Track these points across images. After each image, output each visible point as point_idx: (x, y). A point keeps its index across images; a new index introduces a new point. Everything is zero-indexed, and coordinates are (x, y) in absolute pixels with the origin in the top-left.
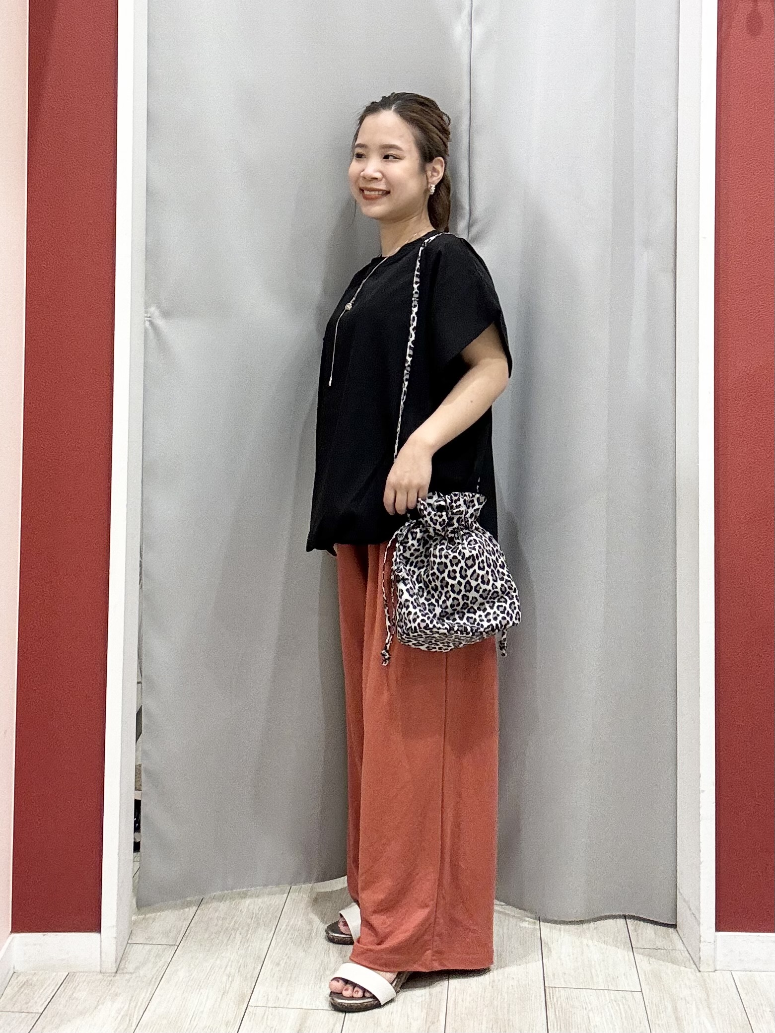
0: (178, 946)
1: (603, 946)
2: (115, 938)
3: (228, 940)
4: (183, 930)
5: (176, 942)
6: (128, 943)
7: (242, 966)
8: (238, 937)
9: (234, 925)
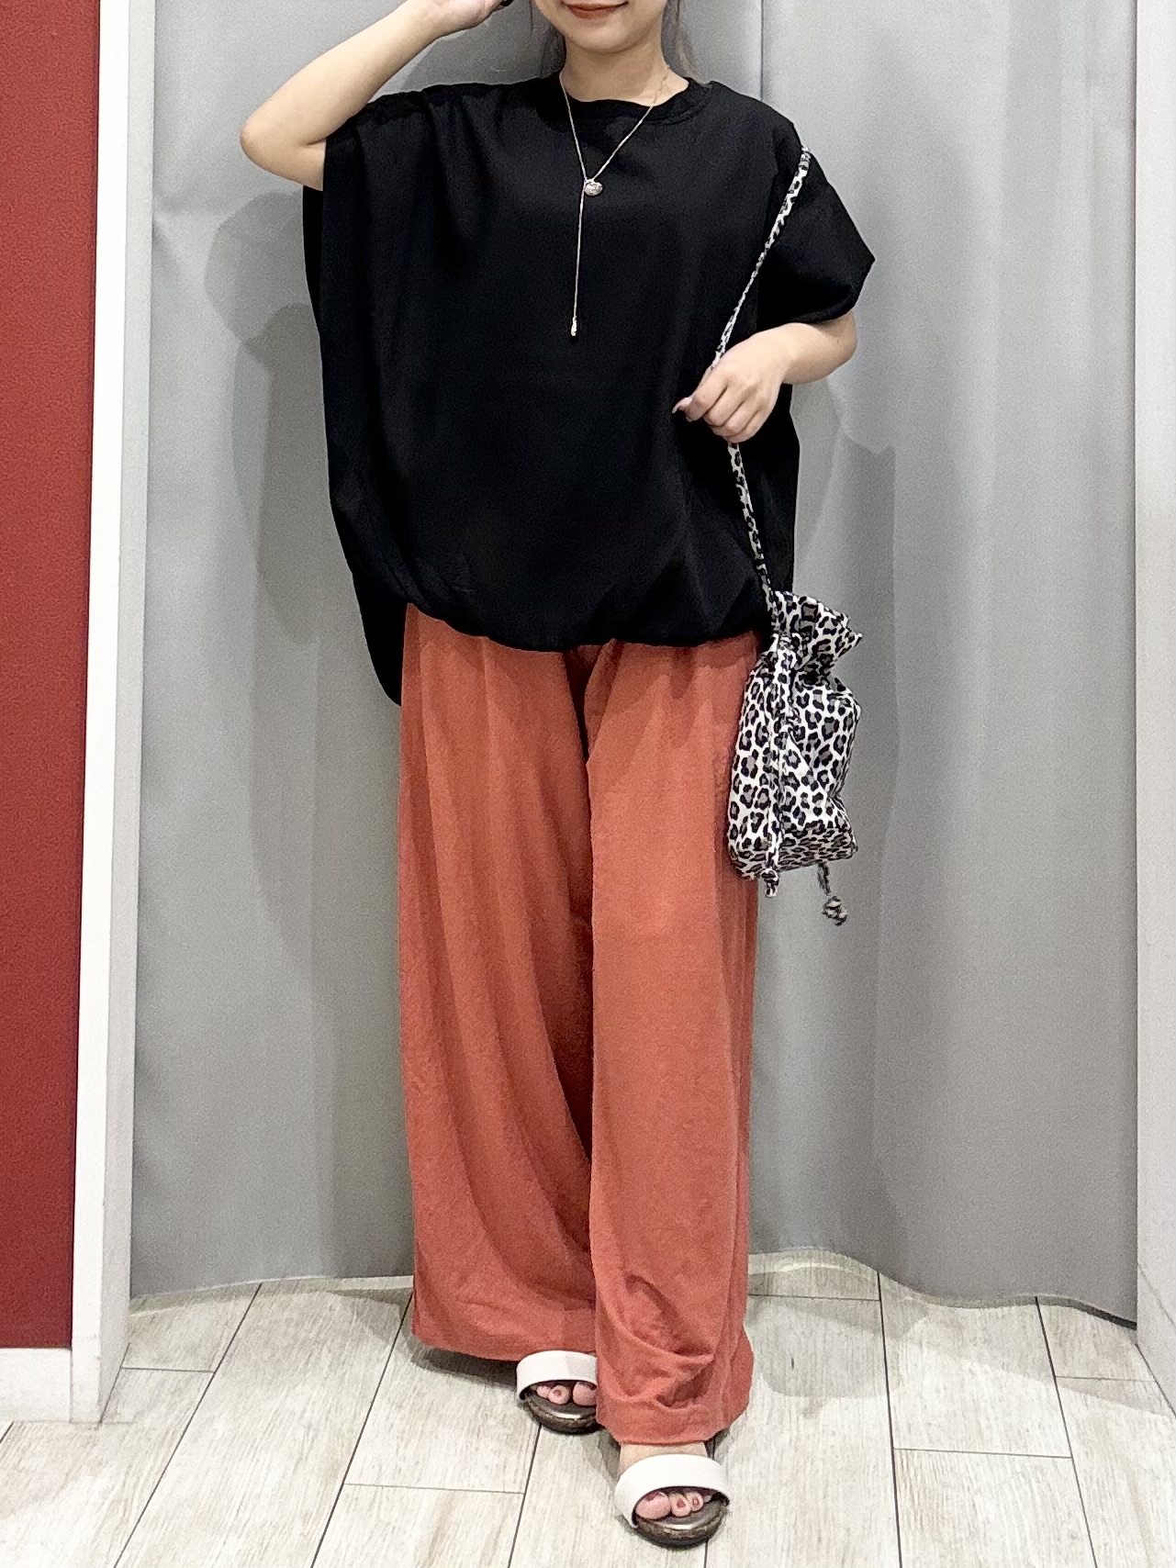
0: (215, 1373)
1: (1001, 1373)
2: (98, 1358)
3: (307, 1363)
4: (224, 1343)
5: (210, 1366)
6: (121, 1368)
7: (333, 1411)
8: (326, 1358)
9: (318, 1334)
